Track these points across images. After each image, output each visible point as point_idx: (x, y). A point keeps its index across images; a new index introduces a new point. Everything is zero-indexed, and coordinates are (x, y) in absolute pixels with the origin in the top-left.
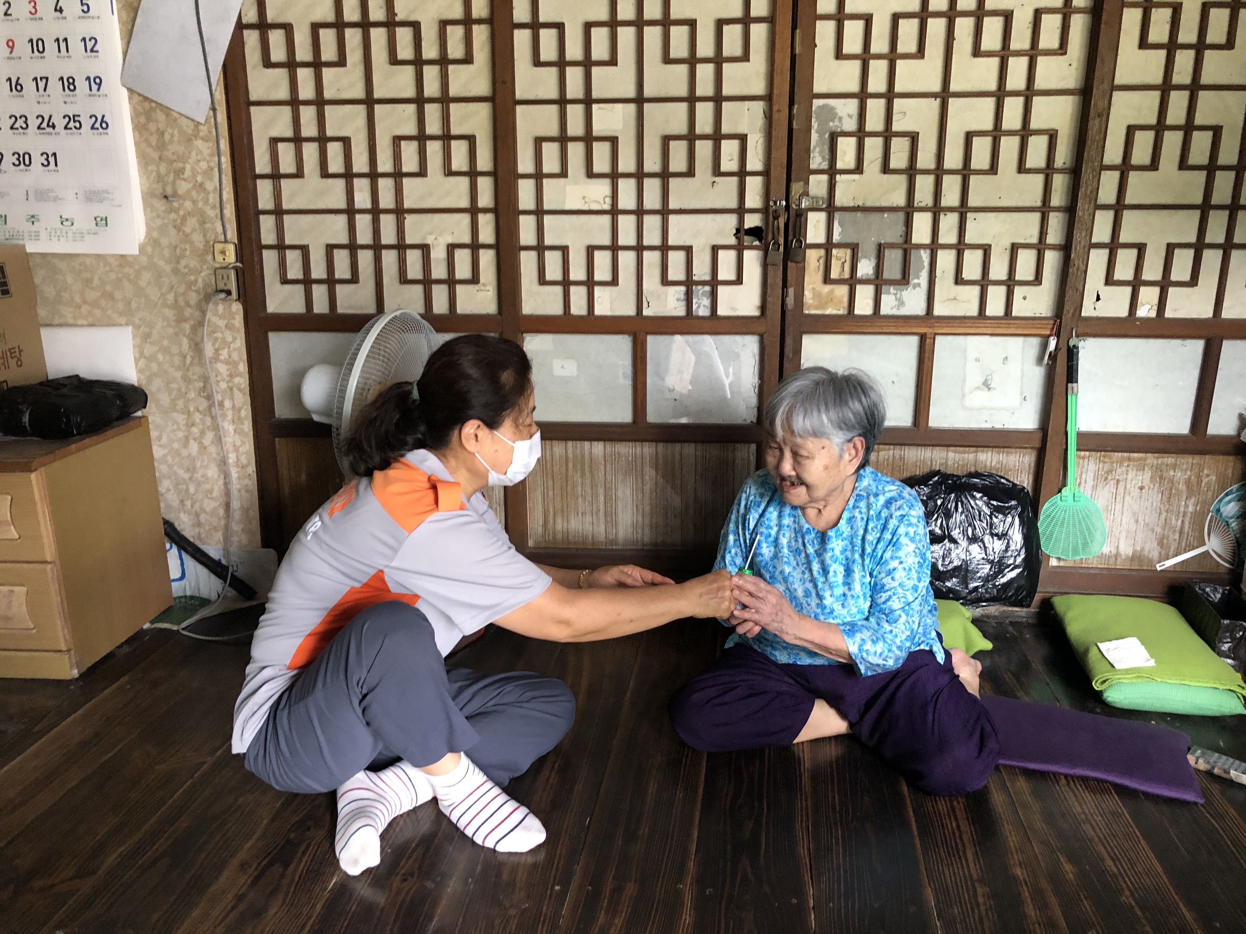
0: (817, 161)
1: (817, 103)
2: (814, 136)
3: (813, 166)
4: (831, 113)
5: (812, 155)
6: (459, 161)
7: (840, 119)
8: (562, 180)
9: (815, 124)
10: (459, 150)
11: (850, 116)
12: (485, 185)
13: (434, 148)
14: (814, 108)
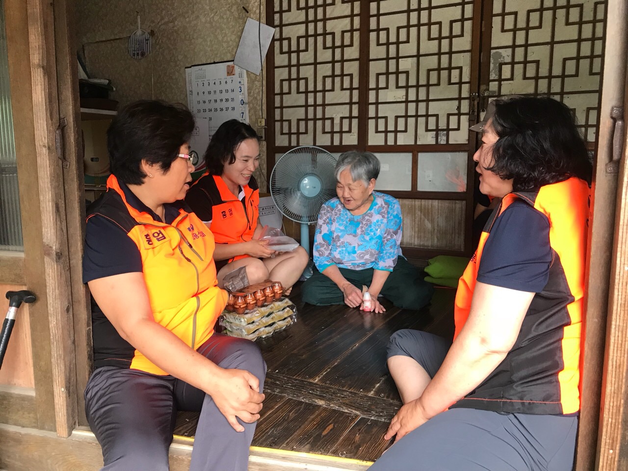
0: (493, 76)
1: (493, 51)
2: (492, 66)
3: (491, 78)
4: (500, 55)
5: (491, 74)
6: (347, 84)
7: (504, 57)
8: (386, 90)
9: (492, 60)
10: (347, 80)
11: (508, 56)
12: (356, 93)
13: (338, 80)
14: (491, 54)
